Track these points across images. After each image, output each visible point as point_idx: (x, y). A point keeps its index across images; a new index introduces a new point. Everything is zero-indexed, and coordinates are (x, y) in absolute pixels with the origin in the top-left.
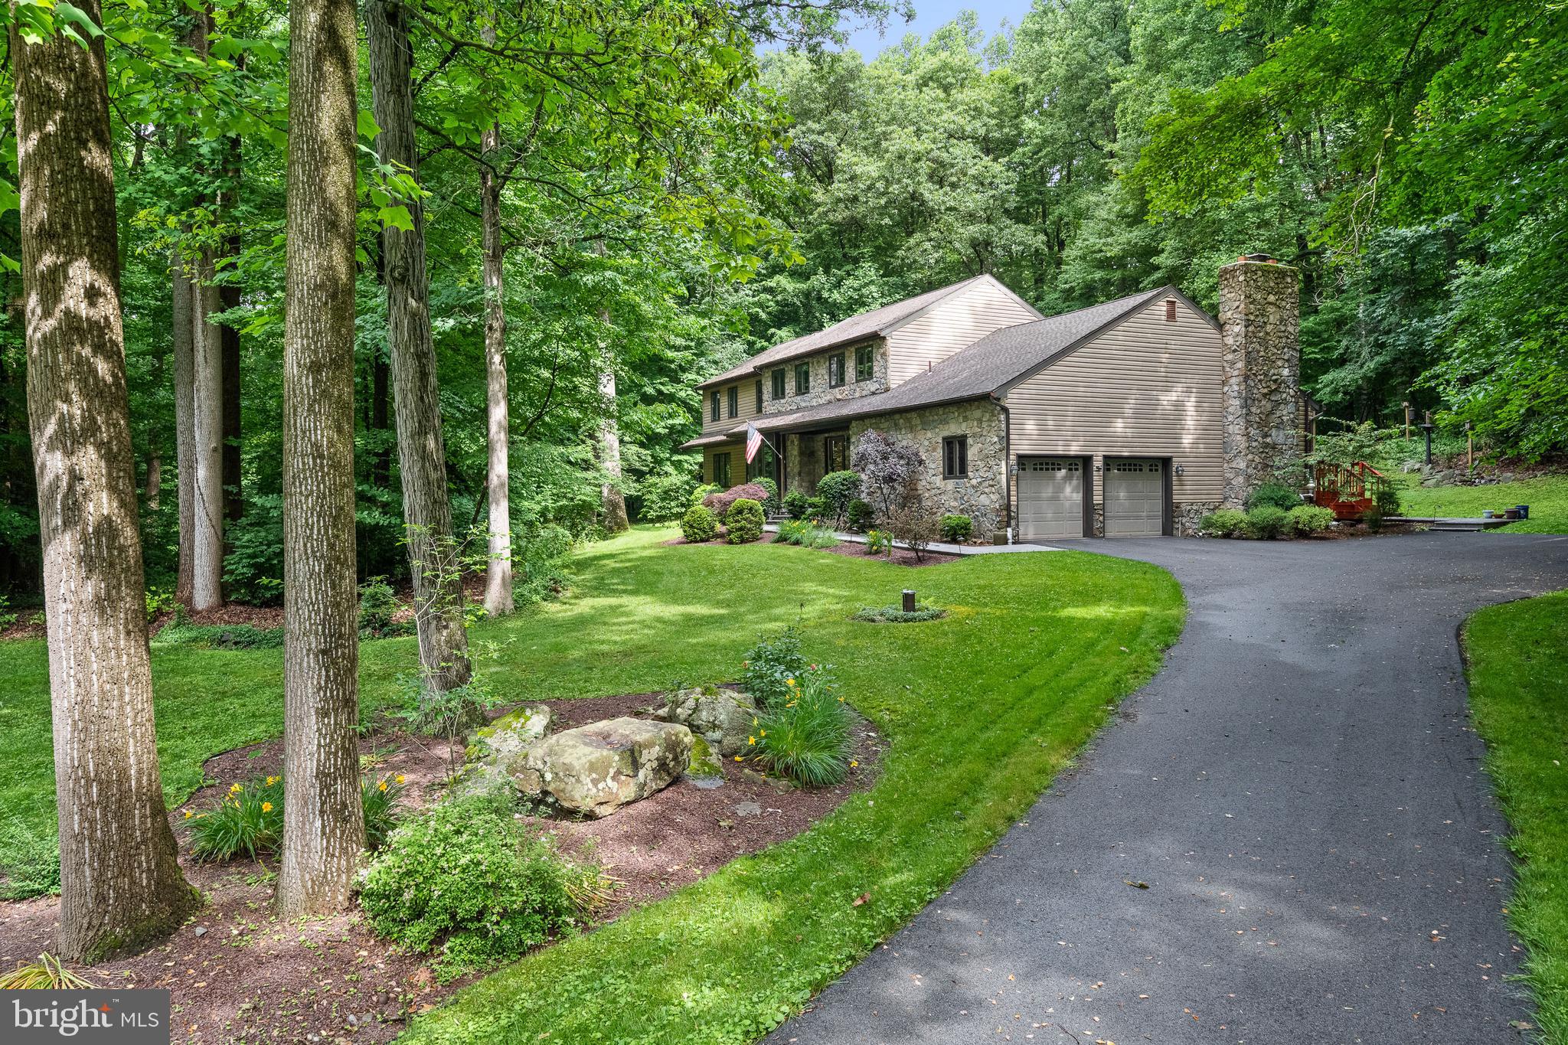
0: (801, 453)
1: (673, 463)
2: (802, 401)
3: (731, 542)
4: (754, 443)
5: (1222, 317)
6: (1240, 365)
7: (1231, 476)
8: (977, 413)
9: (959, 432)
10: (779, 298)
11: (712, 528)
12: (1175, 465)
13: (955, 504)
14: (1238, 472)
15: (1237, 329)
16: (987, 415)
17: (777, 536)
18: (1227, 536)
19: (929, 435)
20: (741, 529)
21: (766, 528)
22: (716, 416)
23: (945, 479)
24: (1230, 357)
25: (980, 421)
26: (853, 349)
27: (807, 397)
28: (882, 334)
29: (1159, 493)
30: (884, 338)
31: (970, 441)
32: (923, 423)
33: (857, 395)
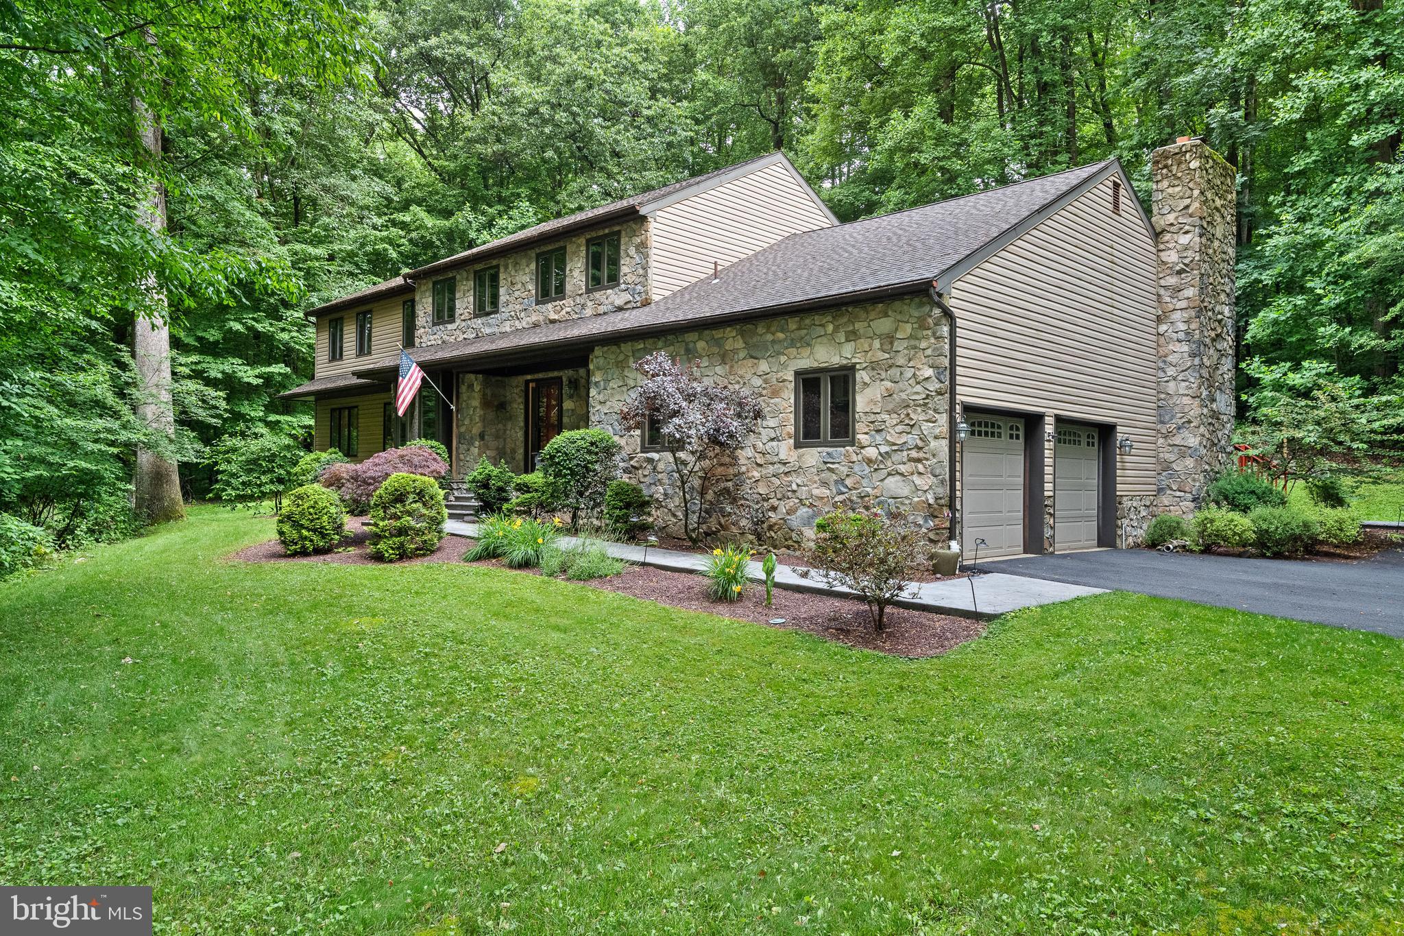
0: (486, 404)
1: (268, 424)
2: (485, 326)
3: (379, 558)
4: (409, 385)
5: (1159, 221)
6: (1190, 292)
7: (1171, 457)
8: (884, 325)
9: (836, 360)
10: (414, 235)
11: (339, 528)
12: (1119, 437)
13: (825, 492)
14: (1184, 451)
15: (1184, 240)
16: (908, 328)
17: (477, 548)
18: (1207, 550)
19: (764, 366)
20: (402, 532)
21: (450, 526)
22: (336, 354)
23: (797, 446)
24: (1172, 281)
25: (889, 339)
26: (582, 241)
27: (492, 320)
28: (643, 211)
29: (1094, 481)
30: (644, 219)
31: (862, 376)
32: (748, 346)
33: (588, 312)
